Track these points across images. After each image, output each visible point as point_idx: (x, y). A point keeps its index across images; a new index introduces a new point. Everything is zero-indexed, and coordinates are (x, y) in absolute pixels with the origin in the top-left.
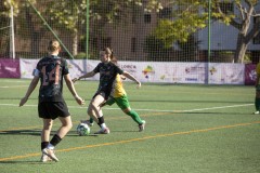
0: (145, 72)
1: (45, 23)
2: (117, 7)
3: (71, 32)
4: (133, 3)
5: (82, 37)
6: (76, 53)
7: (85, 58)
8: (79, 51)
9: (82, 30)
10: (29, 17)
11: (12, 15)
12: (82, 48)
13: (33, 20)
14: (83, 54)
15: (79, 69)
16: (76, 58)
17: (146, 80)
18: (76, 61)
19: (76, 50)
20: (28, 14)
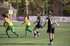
0: (63, 20)
1: (36, 7)
2: (55, 2)
3: (43, 9)
4: (59, 1)
5: (45, 10)
6: (44, 14)
7: (46, 16)
8: (45, 14)
9: (45, 8)
10: (31, 5)
11: (27, 4)
12: (45, 13)
13: (32, 6)
14: (46, 15)
15: (45, 19)
16: (44, 16)
17: (63, 22)
18: (44, 17)
19: (44, 13)
20: (31, 4)
